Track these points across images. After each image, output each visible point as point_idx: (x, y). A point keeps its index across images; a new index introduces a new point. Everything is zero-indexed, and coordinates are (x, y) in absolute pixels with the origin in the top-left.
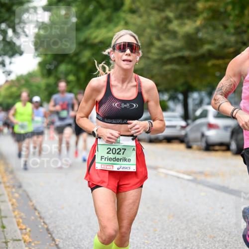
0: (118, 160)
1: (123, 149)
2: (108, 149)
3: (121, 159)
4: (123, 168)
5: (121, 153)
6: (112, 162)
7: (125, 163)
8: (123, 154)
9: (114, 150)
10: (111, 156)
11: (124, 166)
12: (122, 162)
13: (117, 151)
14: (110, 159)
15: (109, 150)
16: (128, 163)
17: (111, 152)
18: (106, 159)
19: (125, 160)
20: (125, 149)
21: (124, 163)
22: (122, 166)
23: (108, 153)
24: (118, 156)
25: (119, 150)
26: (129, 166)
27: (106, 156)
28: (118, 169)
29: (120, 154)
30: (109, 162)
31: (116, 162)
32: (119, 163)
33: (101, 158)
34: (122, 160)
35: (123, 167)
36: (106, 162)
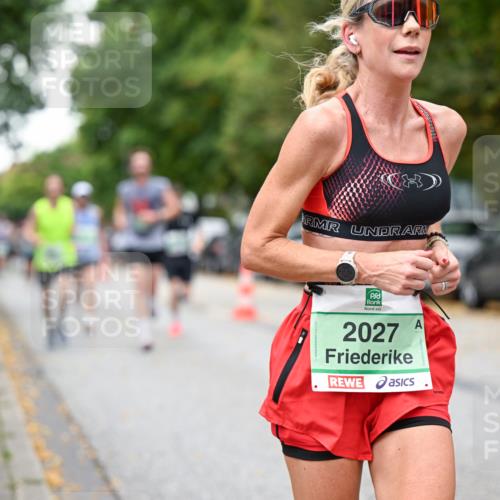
0: (375, 358)
1: (389, 325)
2: (345, 326)
3: (384, 355)
4: (393, 383)
5: (386, 336)
6: (360, 366)
7: (397, 366)
8: (390, 340)
9: (365, 328)
10: (357, 347)
11: (395, 376)
12: (387, 366)
13: (374, 333)
14: (353, 358)
15: (350, 328)
16: (405, 366)
17: (355, 335)
18: (343, 358)
19: (396, 358)
20: (396, 325)
21: (394, 366)
22: (390, 377)
23: (346, 339)
24: (376, 348)
25: (379, 328)
26: (409, 376)
27: (342, 347)
28: (378, 387)
29: (382, 341)
30: (351, 366)
31: (371, 366)
32: (379, 367)
33: (328, 356)
34: (387, 358)
35: (394, 381)
36: (343, 366)
